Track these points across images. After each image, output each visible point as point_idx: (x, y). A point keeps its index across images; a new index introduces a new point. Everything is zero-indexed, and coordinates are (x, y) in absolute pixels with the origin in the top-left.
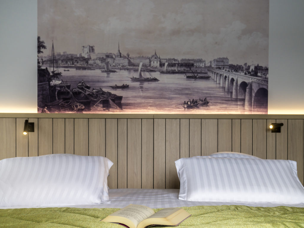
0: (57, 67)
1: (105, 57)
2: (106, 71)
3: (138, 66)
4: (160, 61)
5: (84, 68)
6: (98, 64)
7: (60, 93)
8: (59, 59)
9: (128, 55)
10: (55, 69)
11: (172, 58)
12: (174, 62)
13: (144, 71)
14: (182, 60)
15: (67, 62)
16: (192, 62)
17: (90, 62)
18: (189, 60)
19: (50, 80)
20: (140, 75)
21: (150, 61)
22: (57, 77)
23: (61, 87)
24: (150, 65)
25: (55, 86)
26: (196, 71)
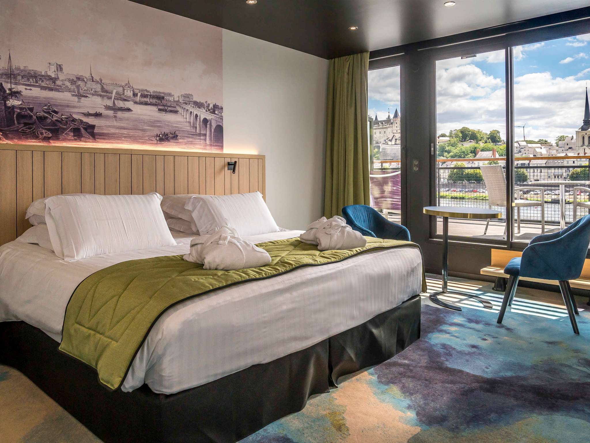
0: (16, 84)
1: (75, 79)
2: (76, 96)
3: (112, 93)
4: (133, 91)
5: (51, 89)
6: (67, 86)
7: (20, 116)
8: (19, 75)
9: (101, 81)
10: (13, 86)
11: (145, 88)
12: (146, 93)
13: (118, 99)
14: (154, 92)
15: (28, 80)
16: (162, 95)
17: (58, 83)
18: (160, 92)
19: (5, 98)
20: (114, 103)
21: (124, 90)
22: (16, 96)
23: (21, 109)
24: (123, 94)
25: (13, 107)
26: (167, 104)
